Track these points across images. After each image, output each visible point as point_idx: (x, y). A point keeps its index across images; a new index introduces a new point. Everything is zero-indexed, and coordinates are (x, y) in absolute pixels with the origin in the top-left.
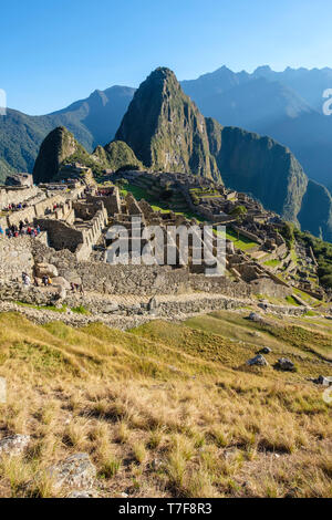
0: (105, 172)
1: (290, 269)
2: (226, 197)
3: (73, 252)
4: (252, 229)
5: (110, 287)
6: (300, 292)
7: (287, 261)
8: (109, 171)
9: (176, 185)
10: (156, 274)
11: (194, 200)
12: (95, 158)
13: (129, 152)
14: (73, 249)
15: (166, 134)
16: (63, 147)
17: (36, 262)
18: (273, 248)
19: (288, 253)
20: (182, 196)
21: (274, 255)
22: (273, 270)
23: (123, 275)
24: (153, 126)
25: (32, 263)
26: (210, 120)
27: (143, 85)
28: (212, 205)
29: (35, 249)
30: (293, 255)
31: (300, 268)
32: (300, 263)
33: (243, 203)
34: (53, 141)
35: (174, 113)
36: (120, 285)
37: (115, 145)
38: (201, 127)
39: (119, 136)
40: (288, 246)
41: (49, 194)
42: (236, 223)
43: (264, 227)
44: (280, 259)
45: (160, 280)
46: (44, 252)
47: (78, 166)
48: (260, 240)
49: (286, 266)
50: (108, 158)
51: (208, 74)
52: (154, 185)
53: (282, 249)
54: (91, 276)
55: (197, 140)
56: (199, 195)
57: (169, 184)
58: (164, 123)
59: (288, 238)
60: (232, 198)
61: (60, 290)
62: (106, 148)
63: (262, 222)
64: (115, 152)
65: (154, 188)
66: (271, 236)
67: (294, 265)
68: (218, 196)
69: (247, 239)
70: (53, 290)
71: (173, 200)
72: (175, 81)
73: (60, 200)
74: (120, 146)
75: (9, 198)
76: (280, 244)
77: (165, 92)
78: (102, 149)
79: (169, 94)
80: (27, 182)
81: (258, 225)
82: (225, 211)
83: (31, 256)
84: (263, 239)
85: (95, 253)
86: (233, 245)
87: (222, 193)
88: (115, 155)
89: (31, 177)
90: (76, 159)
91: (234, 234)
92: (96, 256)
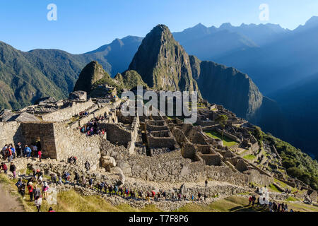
0: (122, 91)
1: (263, 162)
2: (209, 108)
3: (126, 148)
4: (232, 131)
5: (150, 175)
6: (278, 181)
7: (260, 155)
8: (125, 90)
10: (182, 166)
12: (115, 81)
13: (139, 77)
14: (126, 145)
15: (163, 66)
16: (95, 75)
17: (102, 155)
18: (249, 146)
19: (260, 150)
21: (250, 151)
22: (252, 162)
23: (160, 167)
24: (154, 61)
25: (99, 156)
26: (192, 56)
27: (148, 35)
29: (102, 145)
30: (263, 152)
31: (270, 161)
32: (269, 158)
33: (222, 112)
34: (89, 70)
35: (168, 52)
36: (158, 173)
37: (129, 73)
38: (187, 61)
39: (131, 67)
40: (259, 144)
41: (100, 106)
42: (218, 127)
43: (240, 130)
44: (255, 155)
45: (185, 170)
46: (108, 148)
47: (107, 86)
48: (238, 140)
49: (260, 159)
50: (124, 81)
51: (190, 28)
53: (255, 147)
54: (138, 167)
55: (184, 70)
58: (162, 59)
59: (259, 138)
60: (214, 108)
61: (121, 178)
62: (123, 74)
63: (238, 126)
64: (129, 77)
66: (246, 137)
67: (265, 159)
68: (203, 107)
69: (228, 139)
70: (117, 178)
72: (169, 33)
73: (107, 109)
74: (132, 73)
75: (77, 108)
76: (253, 142)
77: (162, 39)
78: (121, 76)
79: (165, 41)
80: (84, 97)
81: (235, 128)
82: (211, 118)
83: (99, 150)
84: (241, 139)
85: (137, 148)
86: (223, 143)
87: (206, 105)
88: (129, 80)
89: (85, 93)
90: (104, 82)
91: (219, 135)
92: (138, 151)
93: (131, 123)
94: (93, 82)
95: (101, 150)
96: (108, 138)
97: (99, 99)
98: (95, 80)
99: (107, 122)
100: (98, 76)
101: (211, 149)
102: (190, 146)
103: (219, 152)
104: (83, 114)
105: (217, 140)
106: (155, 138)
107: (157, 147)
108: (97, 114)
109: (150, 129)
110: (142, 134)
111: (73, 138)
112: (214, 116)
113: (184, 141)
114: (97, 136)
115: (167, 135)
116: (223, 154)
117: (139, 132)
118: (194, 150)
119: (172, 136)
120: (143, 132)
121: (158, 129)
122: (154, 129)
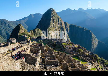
0: (33, 38)
2: (74, 46)
3: (35, 65)
4: (85, 57)
7: (98, 68)
8: (35, 38)
9: (58, 42)
11: (63, 47)
12: (30, 34)
13: (41, 32)
14: (34, 64)
15: (52, 27)
16: (20, 31)
17: (23, 69)
18: (93, 64)
19: (98, 66)
20: (60, 46)
21: (94, 66)
24: (48, 24)
26: (66, 22)
27: (45, 13)
28: (70, 49)
29: (23, 64)
30: (100, 66)
32: (102, 69)
33: (80, 48)
34: (17, 28)
35: (55, 21)
37: (36, 30)
38: (63, 25)
39: (37, 27)
40: (98, 62)
41: (22, 45)
42: (78, 55)
43: (88, 56)
44: (96, 68)
46: (25, 66)
47: (26, 36)
48: (88, 61)
50: (34, 34)
51: (64, 10)
52: (50, 42)
53: (96, 64)
55: (62, 28)
56: (65, 45)
57: (55, 42)
58: (52, 24)
59: (97, 60)
60: (76, 46)
62: (34, 30)
63: (87, 54)
64: (36, 32)
65: (50, 43)
66: (91, 59)
68: (71, 46)
69: (83, 61)
71: (57, 47)
72: (55, 12)
73: (26, 47)
74: (38, 30)
75: (11, 47)
76: (95, 62)
77: (52, 15)
78: (32, 31)
79: (53, 15)
80: (14, 41)
81: (86, 55)
82: (75, 51)
83: (21, 67)
84: (89, 60)
85: (40, 66)
86: (81, 63)
87: (72, 45)
88: (36, 33)
89: (15, 39)
90: (24, 34)
91: (79, 59)
92: (41, 67)
93: (37, 54)
94: (19, 34)
95: (22, 67)
96: (26, 61)
97: (22, 42)
98: (20, 33)
99: (25, 53)
100: (22, 31)
101: (76, 65)
102: (65, 64)
103: (79, 67)
104: (14, 50)
105: (78, 61)
106: (49, 60)
107: (49, 65)
108: (21, 49)
109: (46, 56)
110: (43, 59)
111: (8, 61)
112: (76, 50)
113: (62, 62)
114: (20, 60)
115: (54, 59)
116: (81, 68)
117: (41, 58)
118: (67, 66)
119: (56, 60)
120: (43, 58)
121: (50, 56)
122: (48, 56)
